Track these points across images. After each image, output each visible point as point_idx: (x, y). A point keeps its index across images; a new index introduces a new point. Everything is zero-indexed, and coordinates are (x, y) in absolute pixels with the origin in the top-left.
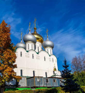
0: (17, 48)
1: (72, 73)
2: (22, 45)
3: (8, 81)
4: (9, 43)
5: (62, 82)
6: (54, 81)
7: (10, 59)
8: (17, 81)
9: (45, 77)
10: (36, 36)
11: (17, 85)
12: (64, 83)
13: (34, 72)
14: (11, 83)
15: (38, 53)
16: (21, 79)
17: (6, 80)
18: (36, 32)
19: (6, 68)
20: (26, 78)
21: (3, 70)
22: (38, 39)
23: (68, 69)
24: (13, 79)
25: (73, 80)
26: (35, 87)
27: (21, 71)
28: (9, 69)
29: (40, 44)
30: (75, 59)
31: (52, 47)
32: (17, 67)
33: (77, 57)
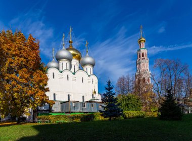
0: (48, 69)
1: (115, 96)
2: (54, 64)
3: (41, 106)
4: (38, 63)
5: (102, 107)
6: (92, 105)
7: (40, 81)
8: (50, 106)
9: (82, 101)
10: (72, 52)
11: (50, 110)
12: (104, 108)
13: (69, 95)
14: (43, 108)
15: (74, 74)
16: (54, 104)
17: (39, 105)
18: (72, 46)
19: (37, 92)
20: (59, 103)
21: (35, 94)
22: (74, 55)
23: (111, 92)
24: (46, 104)
25: (116, 104)
26: (70, 112)
27: (54, 94)
28: (40, 93)
29: (77, 61)
30: (122, 79)
31: (93, 65)
32: (49, 91)
33: (125, 76)
